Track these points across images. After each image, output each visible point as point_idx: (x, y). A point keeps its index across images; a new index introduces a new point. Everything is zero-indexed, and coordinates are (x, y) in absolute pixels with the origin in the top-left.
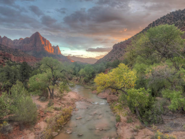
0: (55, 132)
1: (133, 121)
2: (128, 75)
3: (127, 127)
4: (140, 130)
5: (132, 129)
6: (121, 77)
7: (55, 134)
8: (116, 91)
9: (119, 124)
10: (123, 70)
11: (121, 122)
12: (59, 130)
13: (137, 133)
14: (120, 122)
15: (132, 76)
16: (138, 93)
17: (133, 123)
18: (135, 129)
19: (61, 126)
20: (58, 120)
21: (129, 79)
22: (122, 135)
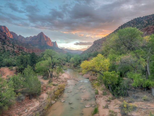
0: (54, 100)
1: (107, 94)
2: (104, 62)
3: (103, 98)
4: (111, 100)
5: (106, 100)
6: (99, 64)
7: (53, 102)
8: (96, 73)
10: (101, 59)
12: (56, 100)
13: (110, 102)
14: (98, 95)
15: (106, 63)
16: (111, 74)
17: (107, 95)
18: (109, 99)
19: (57, 97)
20: (55, 93)
21: (105, 64)
22: (99, 104)
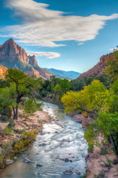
0: (11, 159)
1: (107, 153)
2: (101, 95)
3: (98, 160)
4: (113, 165)
5: (102, 163)
6: (92, 98)
7: (9, 161)
8: (88, 114)
9: (90, 156)
10: (96, 89)
11: (93, 153)
12: (15, 158)
13: (109, 169)
14: (91, 153)
15: (106, 96)
16: (111, 118)
17: (107, 155)
18: (107, 163)
19: (18, 153)
20: (16, 146)
21: (102, 99)
